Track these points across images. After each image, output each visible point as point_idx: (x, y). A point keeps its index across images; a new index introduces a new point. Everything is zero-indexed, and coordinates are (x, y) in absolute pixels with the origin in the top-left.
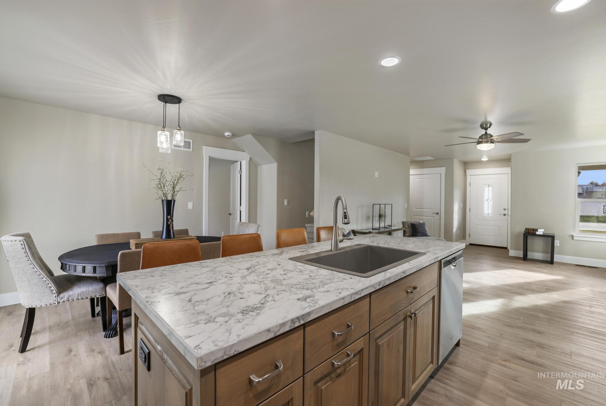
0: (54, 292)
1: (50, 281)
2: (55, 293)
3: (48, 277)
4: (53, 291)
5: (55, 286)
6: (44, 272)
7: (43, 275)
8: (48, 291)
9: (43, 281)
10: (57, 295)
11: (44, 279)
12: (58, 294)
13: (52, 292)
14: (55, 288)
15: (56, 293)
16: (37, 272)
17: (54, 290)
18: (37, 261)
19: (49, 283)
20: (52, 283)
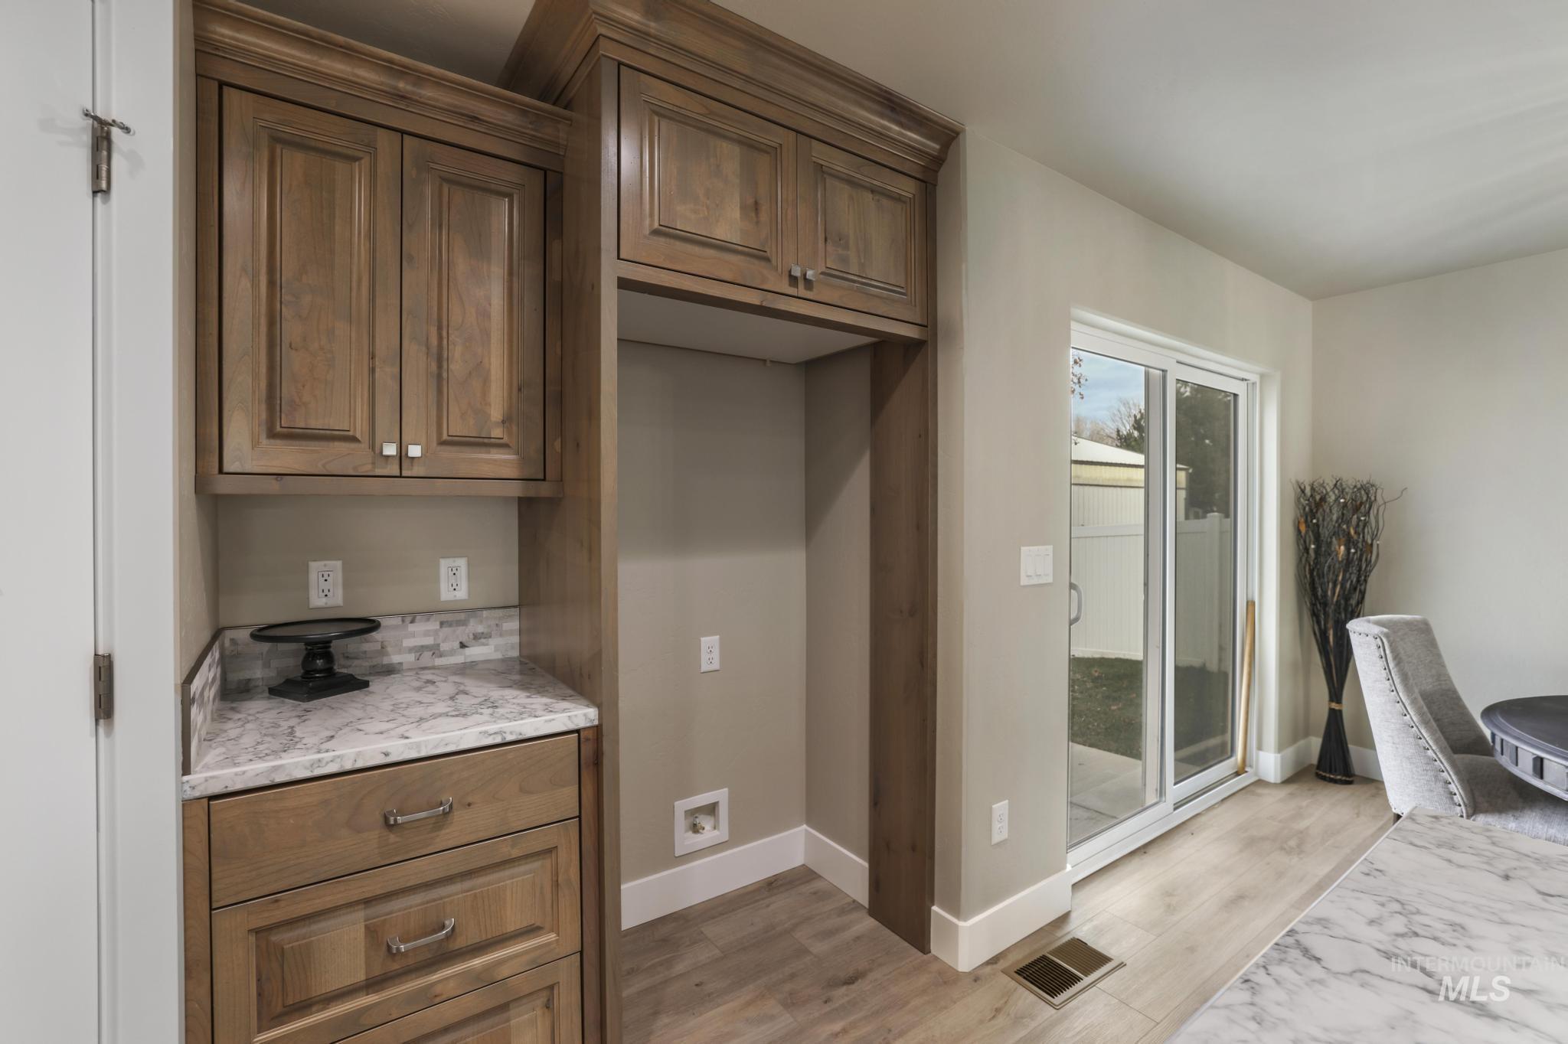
0: (1458, 799)
1: (1446, 764)
2: (1460, 805)
3: (1442, 751)
4: (1455, 797)
5: (1461, 785)
6: (1432, 733)
7: (1427, 742)
8: (1441, 791)
9: (1429, 757)
10: (1467, 813)
11: (1430, 752)
12: (1470, 811)
13: (1452, 799)
14: (1461, 791)
15: (1462, 804)
16: (1412, 727)
17: (1457, 793)
18: (1415, 698)
19: (1443, 768)
20: (1451, 773)
